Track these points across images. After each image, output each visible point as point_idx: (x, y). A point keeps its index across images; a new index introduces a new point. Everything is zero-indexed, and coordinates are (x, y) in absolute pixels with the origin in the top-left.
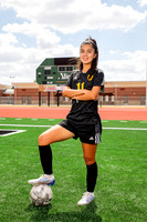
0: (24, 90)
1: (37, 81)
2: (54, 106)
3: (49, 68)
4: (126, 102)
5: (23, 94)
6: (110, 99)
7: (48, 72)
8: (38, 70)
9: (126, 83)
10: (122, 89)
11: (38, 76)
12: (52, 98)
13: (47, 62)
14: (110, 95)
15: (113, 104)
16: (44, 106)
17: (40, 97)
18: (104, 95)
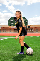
0: (4, 28)
1: (8, 25)
2: (13, 33)
3: (12, 20)
4: (37, 32)
5: (4, 29)
6: (32, 31)
7: (12, 22)
8: (8, 21)
9: (37, 25)
10: (36, 27)
11: (9, 23)
12: (13, 30)
13: (11, 18)
14: (32, 29)
15: (33, 32)
16: (11, 33)
17: (9, 30)
18: (30, 29)
